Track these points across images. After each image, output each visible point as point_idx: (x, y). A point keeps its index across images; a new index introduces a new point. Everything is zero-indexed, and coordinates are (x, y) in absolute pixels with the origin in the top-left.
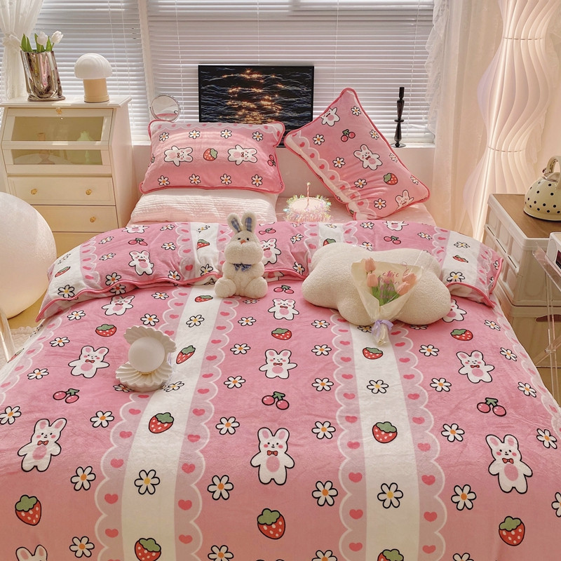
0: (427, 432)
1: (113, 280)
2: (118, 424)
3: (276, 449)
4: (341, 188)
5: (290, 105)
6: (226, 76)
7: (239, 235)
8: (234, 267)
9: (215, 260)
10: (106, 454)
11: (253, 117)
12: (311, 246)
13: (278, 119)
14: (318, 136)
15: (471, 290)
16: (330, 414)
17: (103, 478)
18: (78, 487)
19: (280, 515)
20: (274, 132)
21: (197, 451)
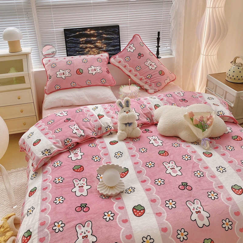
2: (118, 217)
3: (199, 209)
5: (110, 44)
6: (78, 33)
8: (124, 125)
11: (93, 51)
12: (150, 109)
13: (105, 51)
14: (127, 57)
15: (228, 118)
16: (211, 187)
19: (212, 240)
20: (105, 58)
21: (164, 220)
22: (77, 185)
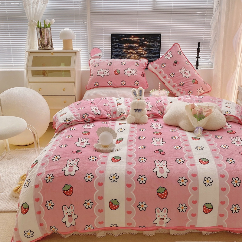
0: (221, 161)
1: (85, 116)
2: (99, 160)
3: (162, 166)
4: (173, 86)
7: (137, 97)
8: (134, 111)
9: (125, 110)
10: (97, 169)
12: (164, 104)
14: (163, 64)
15: (233, 117)
16: (182, 156)
17: (97, 177)
18: (87, 180)
19: (166, 189)
20: (143, 63)
21: (132, 167)
22: (80, 141)
